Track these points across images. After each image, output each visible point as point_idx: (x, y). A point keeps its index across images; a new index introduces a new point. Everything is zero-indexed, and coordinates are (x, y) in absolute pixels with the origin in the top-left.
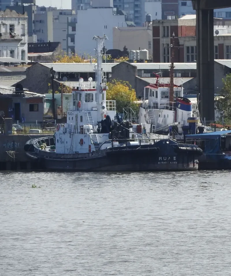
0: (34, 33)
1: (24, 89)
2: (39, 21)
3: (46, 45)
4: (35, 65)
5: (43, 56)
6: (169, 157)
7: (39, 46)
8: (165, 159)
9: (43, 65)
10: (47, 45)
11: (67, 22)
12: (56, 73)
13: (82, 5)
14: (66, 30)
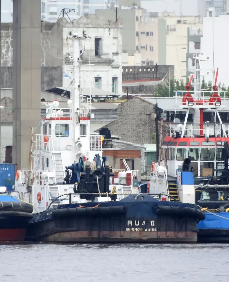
0: (137, 52)
1: (112, 136)
2: (146, 33)
3: (151, 69)
4: (131, 100)
5: (146, 87)
6: (144, 222)
7: (140, 70)
8: (137, 223)
9: (144, 99)
10: (153, 70)
11: (186, 35)
12: (163, 112)
13: (211, 9)
14: (186, 47)
